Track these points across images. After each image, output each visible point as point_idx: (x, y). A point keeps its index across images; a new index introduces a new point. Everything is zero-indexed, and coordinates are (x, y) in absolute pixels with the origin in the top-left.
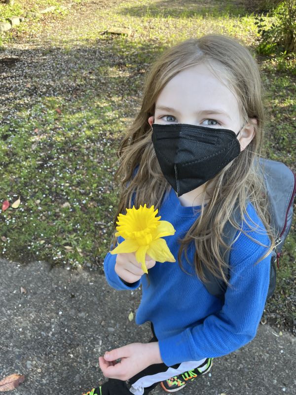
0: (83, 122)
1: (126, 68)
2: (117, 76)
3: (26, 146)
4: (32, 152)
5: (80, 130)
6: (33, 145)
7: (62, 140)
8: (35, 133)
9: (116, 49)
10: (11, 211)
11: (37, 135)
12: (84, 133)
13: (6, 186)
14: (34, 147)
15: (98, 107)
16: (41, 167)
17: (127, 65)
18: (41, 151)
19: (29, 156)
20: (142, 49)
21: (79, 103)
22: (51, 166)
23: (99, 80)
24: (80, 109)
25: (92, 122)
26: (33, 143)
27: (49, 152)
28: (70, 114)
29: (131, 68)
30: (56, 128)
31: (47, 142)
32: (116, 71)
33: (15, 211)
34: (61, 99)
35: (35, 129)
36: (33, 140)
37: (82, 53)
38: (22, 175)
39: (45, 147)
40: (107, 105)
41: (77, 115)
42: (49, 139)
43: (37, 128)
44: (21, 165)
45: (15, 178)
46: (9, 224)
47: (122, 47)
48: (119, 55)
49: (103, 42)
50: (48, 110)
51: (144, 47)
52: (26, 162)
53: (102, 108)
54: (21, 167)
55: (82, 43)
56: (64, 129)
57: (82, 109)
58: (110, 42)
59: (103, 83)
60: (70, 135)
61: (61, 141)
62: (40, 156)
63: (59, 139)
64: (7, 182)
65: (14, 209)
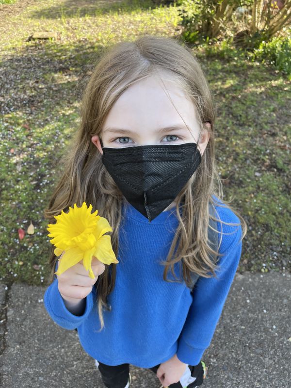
0: (57, 133)
1: (71, 73)
2: (66, 82)
3: (9, 169)
4: (20, 174)
5: (58, 142)
6: (17, 167)
7: (45, 155)
8: (13, 154)
9: (50, 54)
10: (28, 238)
11: (15, 155)
12: (63, 144)
13: (10, 214)
14: (19, 168)
15: (64, 115)
16: (37, 186)
17: (71, 69)
18: (29, 171)
19: (19, 179)
20: (77, 51)
21: (42, 114)
22: (47, 184)
23: (50, 88)
24: (47, 120)
25: (66, 131)
26: (16, 164)
27: (38, 170)
28: (39, 127)
29: (76, 71)
30: (33, 144)
31: (30, 160)
32: (62, 76)
33: (34, 237)
34: (21, 114)
35: (10, 150)
36: (14, 161)
37: (16, 63)
38: (22, 200)
39: (30, 166)
40: (72, 112)
41: (47, 127)
42: (31, 157)
43: (12, 148)
44: (16, 189)
45: (17, 204)
46: (34, 251)
47: (55, 51)
48: (56, 60)
49: (32, 48)
50: (14, 127)
51: (78, 49)
52: (19, 185)
53: (68, 116)
54: (16, 192)
55: (10, 53)
56: (41, 144)
57: (49, 120)
58: (40, 47)
59: (56, 91)
60: (50, 149)
61: (45, 157)
62: (31, 176)
63: (41, 155)
64: (9, 210)
65: (30, 235)
